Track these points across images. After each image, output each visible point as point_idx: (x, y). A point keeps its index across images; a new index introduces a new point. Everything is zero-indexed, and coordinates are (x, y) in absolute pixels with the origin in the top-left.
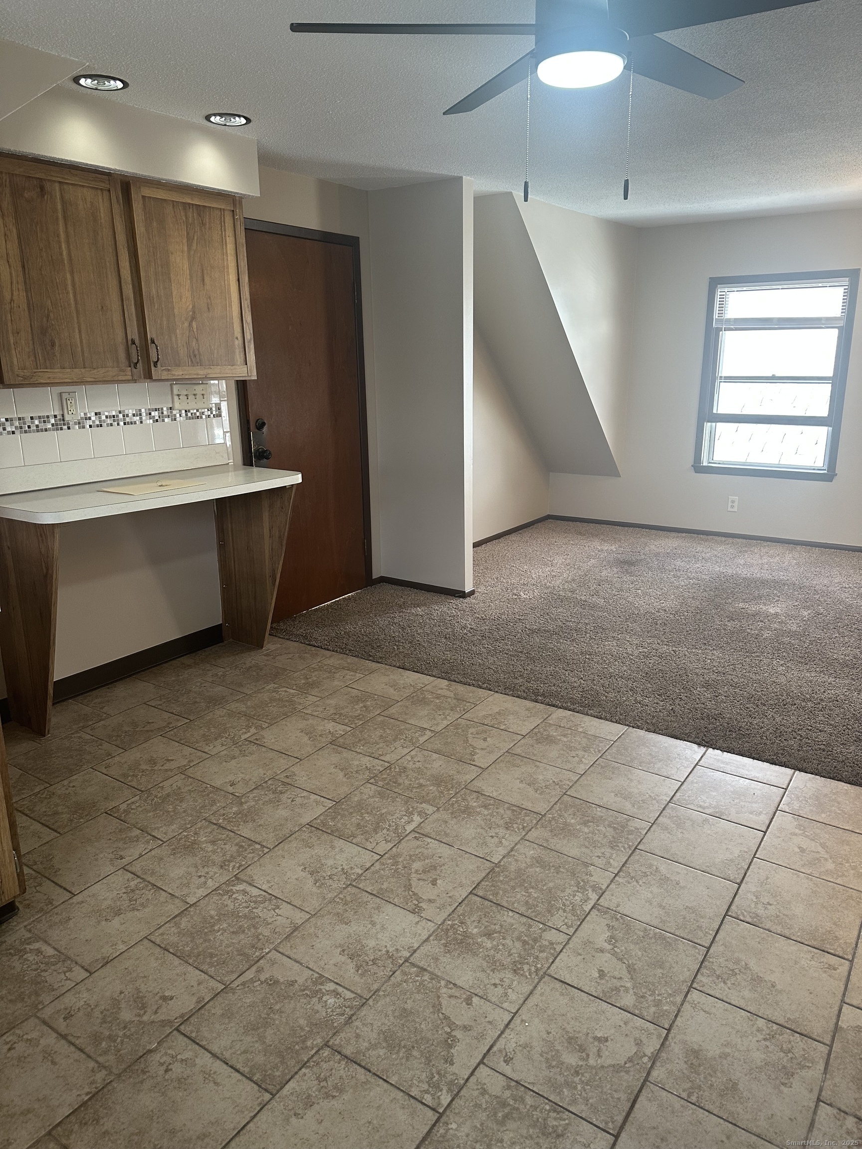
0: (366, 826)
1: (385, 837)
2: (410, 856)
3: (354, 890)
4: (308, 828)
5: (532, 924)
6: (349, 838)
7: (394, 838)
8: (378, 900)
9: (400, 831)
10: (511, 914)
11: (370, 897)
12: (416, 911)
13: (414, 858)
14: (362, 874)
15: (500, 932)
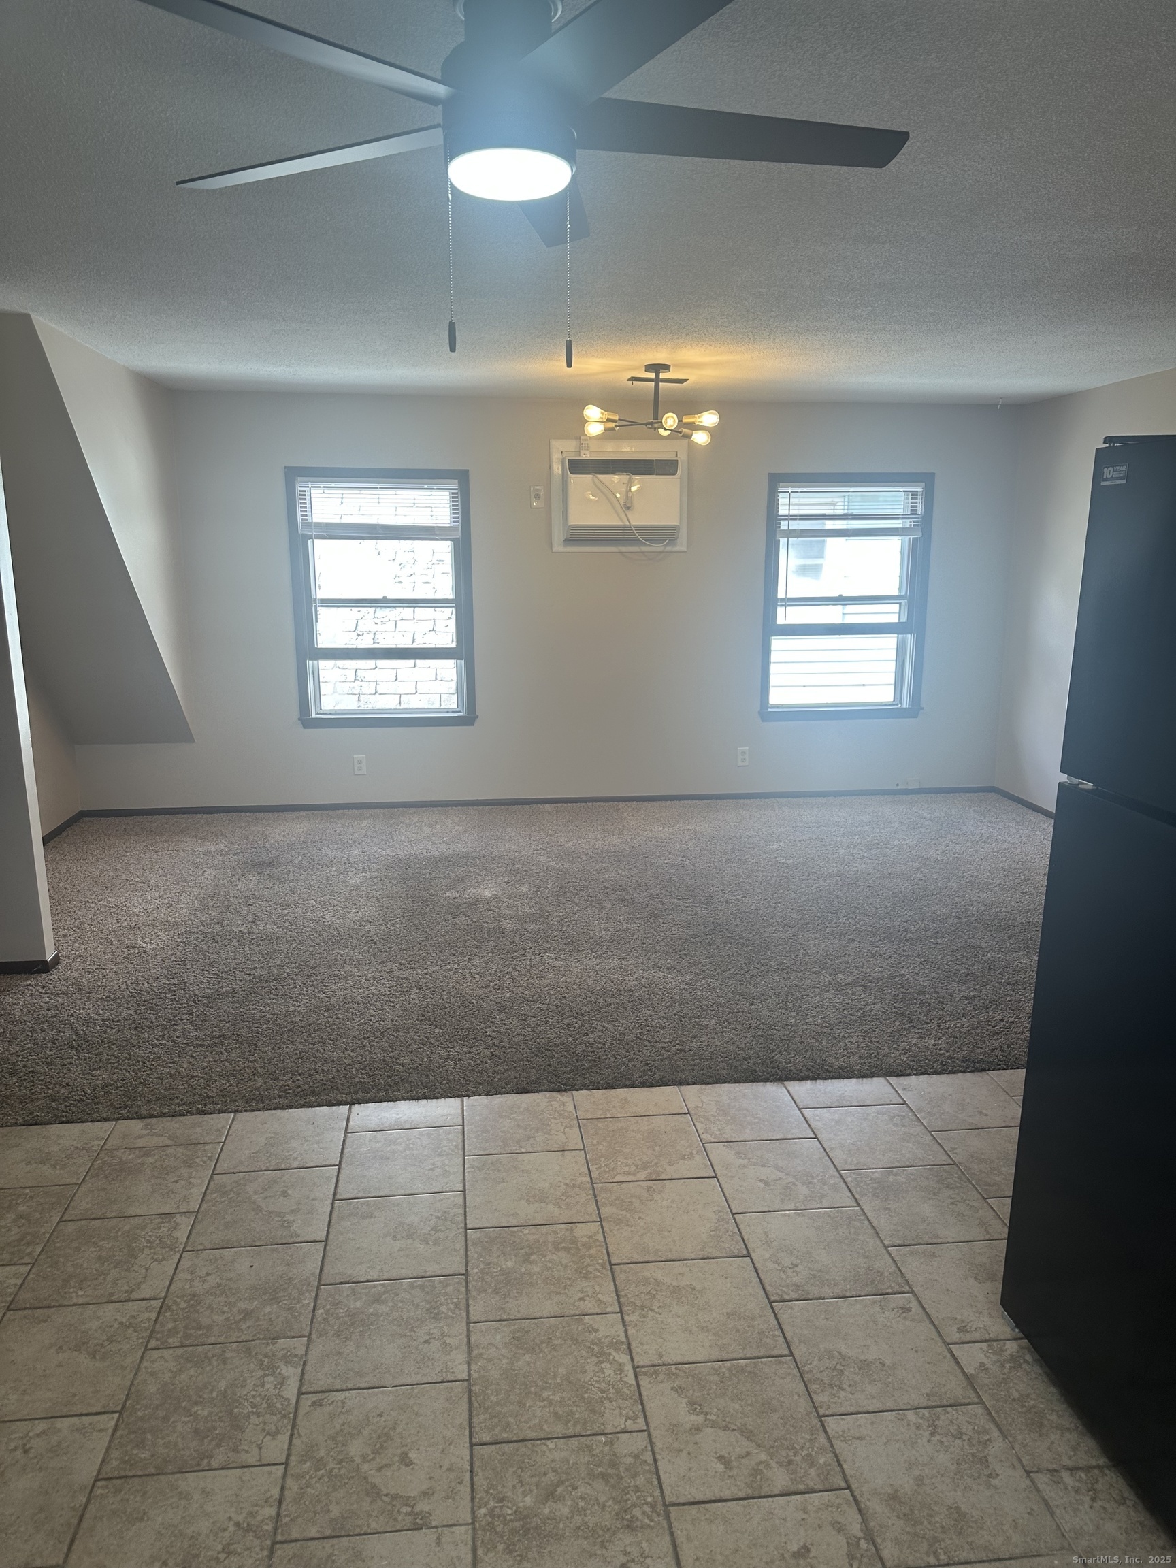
0: (215, 1428)
1: (264, 1430)
2: (333, 1438)
3: (290, 1549)
4: (107, 1487)
5: (588, 1443)
6: (200, 1464)
7: (280, 1424)
8: (344, 1541)
9: (279, 1405)
10: (551, 1444)
11: (327, 1544)
12: (419, 1523)
13: (340, 1438)
14: (278, 1514)
15: (561, 1482)
